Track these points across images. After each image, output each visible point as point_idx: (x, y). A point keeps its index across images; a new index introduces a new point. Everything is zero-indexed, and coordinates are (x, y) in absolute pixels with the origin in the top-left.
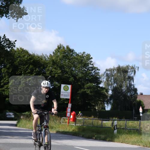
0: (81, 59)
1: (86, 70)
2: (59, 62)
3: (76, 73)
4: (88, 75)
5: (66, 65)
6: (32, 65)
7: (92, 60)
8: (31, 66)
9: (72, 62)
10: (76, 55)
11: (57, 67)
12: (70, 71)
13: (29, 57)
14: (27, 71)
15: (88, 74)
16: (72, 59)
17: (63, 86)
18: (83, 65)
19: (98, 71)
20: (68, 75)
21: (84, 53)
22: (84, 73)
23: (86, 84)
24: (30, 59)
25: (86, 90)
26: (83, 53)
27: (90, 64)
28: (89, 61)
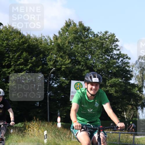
0: (102, 41)
1: (109, 58)
2: (67, 47)
3: (94, 63)
4: (111, 66)
5: (77, 52)
6: (26, 52)
7: (117, 43)
8: (25, 54)
9: (88, 46)
10: (94, 36)
11: (64, 55)
12: (84, 60)
13: (21, 41)
14: (19, 61)
15: (112, 64)
16: (87, 42)
17: (73, 83)
18: (104, 51)
19: (128, 60)
20: (81, 66)
21: (106, 32)
22: (106, 63)
23: (108, 80)
24: (24, 43)
25: (108, 88)
26: (104, 33)
27: (115, 49)
28: (114, 44)
